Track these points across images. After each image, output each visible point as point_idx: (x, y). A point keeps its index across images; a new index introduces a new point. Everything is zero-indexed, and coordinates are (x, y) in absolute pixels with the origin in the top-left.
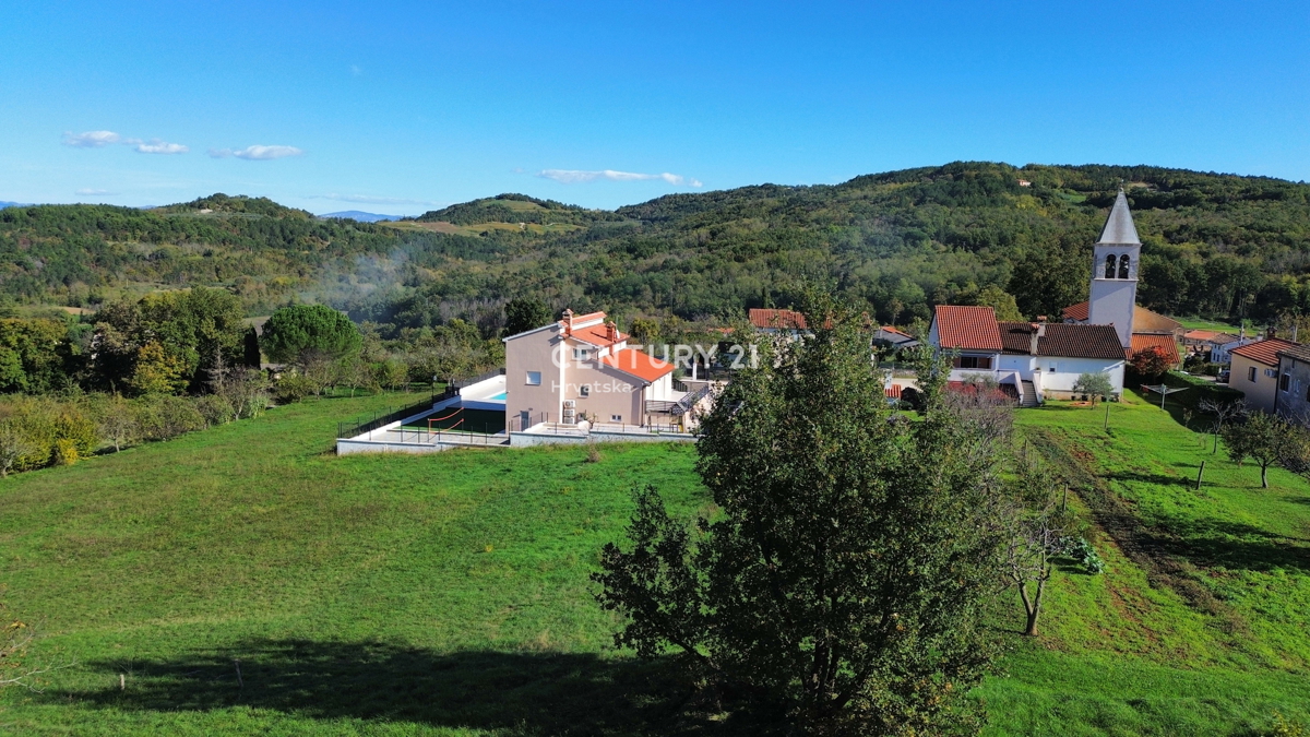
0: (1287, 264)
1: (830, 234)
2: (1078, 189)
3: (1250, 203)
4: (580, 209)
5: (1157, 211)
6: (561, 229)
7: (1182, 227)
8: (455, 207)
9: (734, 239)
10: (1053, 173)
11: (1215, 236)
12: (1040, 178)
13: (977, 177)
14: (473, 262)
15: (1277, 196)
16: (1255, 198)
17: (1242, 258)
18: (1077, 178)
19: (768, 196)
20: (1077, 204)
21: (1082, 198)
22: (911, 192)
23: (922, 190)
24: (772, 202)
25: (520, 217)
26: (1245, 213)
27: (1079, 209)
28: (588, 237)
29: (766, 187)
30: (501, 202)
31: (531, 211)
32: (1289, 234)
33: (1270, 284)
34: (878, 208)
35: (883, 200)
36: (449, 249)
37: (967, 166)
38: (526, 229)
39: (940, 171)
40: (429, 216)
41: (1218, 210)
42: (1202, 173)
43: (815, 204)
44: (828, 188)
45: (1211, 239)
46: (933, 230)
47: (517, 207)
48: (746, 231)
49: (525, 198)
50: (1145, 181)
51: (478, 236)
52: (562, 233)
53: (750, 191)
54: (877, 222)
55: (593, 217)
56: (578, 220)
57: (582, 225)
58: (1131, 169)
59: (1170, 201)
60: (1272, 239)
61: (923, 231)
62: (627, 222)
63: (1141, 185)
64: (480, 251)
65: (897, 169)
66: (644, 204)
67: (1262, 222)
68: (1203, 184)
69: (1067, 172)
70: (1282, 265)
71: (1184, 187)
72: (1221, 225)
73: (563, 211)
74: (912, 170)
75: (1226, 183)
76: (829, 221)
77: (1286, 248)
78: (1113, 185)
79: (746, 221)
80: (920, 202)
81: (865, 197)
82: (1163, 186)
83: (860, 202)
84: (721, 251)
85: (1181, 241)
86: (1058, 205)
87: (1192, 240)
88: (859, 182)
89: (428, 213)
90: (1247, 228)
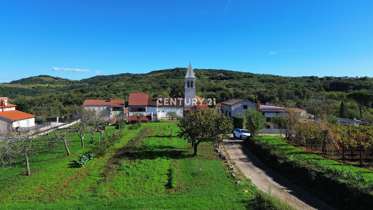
0: (252, 92)
1: (143, 86)
2: (207, 75)
3: (245, 78)
4: (68, 80)
5: (225, 80)
6: (62, 86)
7: (230, 84)
8: (23, 79)
9: (114, 88)
10: (201, 71)
11: (237, 86)
12: (198, 72)
13: (182, 71)
14: (28, 97)
15: (251, 77)
16: (246, 77)
17: (242, 91)
18: (207, 72)
19: (128, 76)
20: (207, 79)
21: (208, 77)
22: (165, 75)
23: (168, 75)
24: (128, 78)
25: (47, 82)
26: (244, 81)
27: (207, 80)
28: (70, 88)
29: (127, 74)
30: (40, 78)
31: (51, 80)
32: (253, 85)
33: (249, 97)
34: (156, 79)
35: (158, 77)
36: (19, 93)
37: (180, 69)
38: (49, 86)
39: (173, 70)
40: (13, 82)
41: (238, 80)
42: (235, 72)
43: (140, 78)
44: (144, 74)
45: (236, 87)
46: (170, 85)
47: (46, 79)
48: (119, 85)
49: (49, 77)
50: (222, 73)
51: (31, 88)
52: (62, 87)
53: (122, 75)
54: (156, 83)
55: (73, 82)
56: (68, 83)
57: (69, 85)
58: (219, 70)
59: (228, 78)
60: (249, 87)
61: (168, 85)
62: (84, 84)
63: (222, 74)
64: (31, 93)
65: (162, 70)
66: (89, 78)
67: (247, 83)
68: (235, 74)
69: (205, 71)
70: (251, 93)
71: (231, 75)
72: (238, 83)
73: (62, 80)
74: (166, 70)
75: (240, 74)
76: (142, 82)
77: (252, 89)
78: (215, 74)
79: (119, 83)
80: (168, 78)
81: (153, 76)
82: (227, 75)
83: (152, 78)
84: (110, 91)
85: (230, 87)
86: (202, 79)
87: (232, 87)
88: (152, 73)
89: (13, 81)
90: (244, 84)
